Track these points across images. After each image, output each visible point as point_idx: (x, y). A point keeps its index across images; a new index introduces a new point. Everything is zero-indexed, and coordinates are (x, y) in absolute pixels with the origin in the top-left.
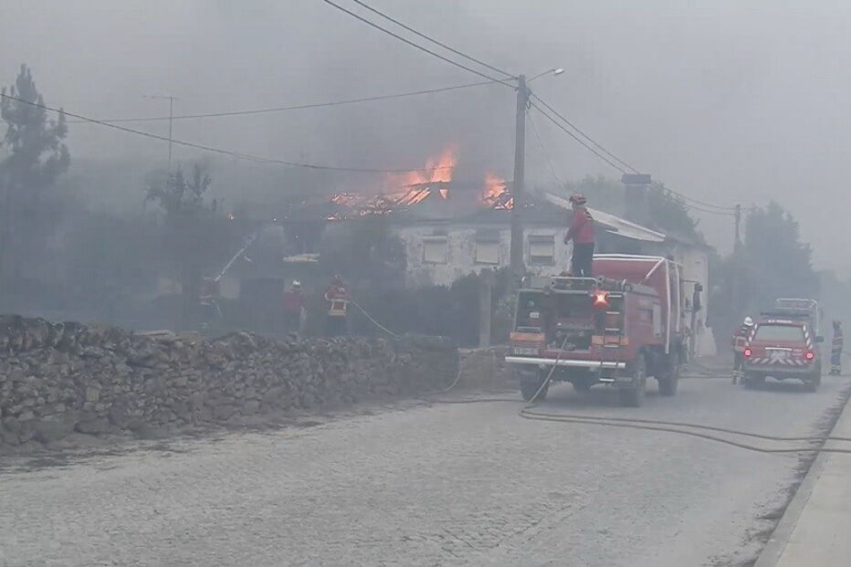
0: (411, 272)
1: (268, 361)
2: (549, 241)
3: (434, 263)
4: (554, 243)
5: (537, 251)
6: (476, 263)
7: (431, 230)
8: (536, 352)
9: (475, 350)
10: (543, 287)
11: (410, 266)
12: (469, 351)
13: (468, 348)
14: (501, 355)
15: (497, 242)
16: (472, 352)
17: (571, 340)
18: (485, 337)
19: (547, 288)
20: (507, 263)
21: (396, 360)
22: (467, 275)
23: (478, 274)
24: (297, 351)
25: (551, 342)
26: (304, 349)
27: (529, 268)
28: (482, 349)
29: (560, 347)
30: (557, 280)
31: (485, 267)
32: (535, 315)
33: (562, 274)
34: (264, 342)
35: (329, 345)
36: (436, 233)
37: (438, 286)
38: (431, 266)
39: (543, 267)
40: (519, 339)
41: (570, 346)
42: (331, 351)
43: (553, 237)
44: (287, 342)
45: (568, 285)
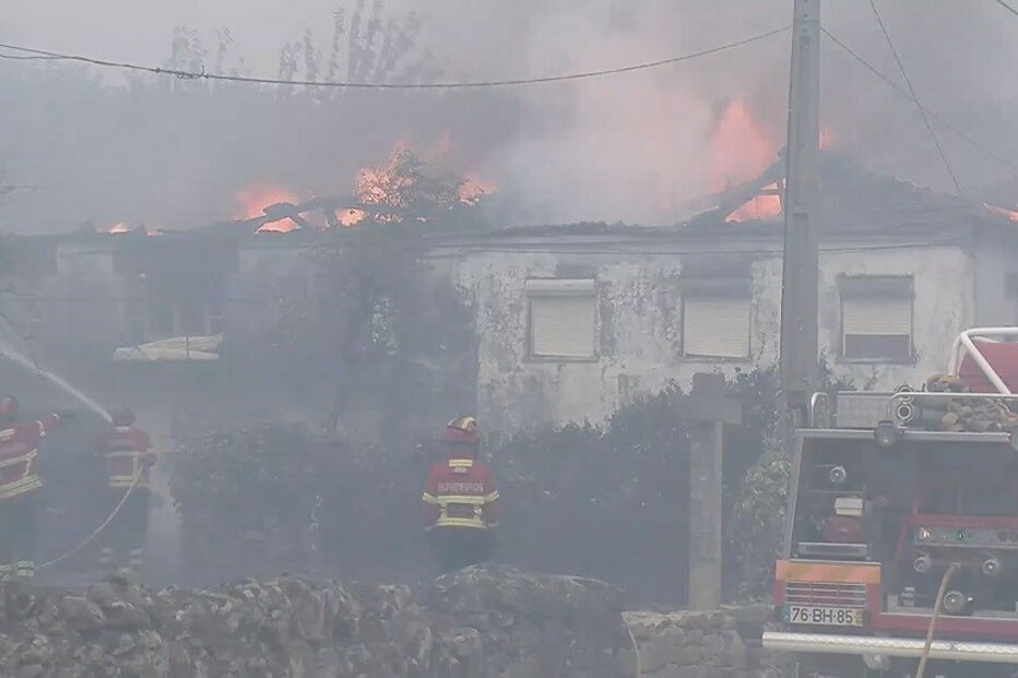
0: (491, 387)
1: (37, 660)
2: (898, 291)
3: (561, 361)
4: (912, 296)
5: (864, 321)
6: (683, 357)
7: (551, 260)
8: (854, 617)
9: (676, 617)
10: (874, 424)
11: (488, 369)
12: (656, 619)
13: (656, 610)
14: (752, 631)
15: (745, 294)
16: (666, 624)
17: (961, 582)
18: (705, 578)
19: (887, 424)
20: (770, 356)
21: (436, 647)
22: (656, 393)
23: (687, 389)
24: (131, 628)
25: (897, 590)
26: (156, 620)
27: (838, 371)
28: (697, 613)
29: (931, 604)
30: (917, 401)
31: (707, 369)
32: (850, 506)
33: (933, 384)
34: (24, 599)
35: (229, 606)
36: (564, 272)
37: (571, 427)
38: (552, 368)
39: (880, 368)
40: (804, 579)
41: (958, 599)
42: (234, 624)
43: (911, 278)
44: (99, 601)
45: (950, 417)
